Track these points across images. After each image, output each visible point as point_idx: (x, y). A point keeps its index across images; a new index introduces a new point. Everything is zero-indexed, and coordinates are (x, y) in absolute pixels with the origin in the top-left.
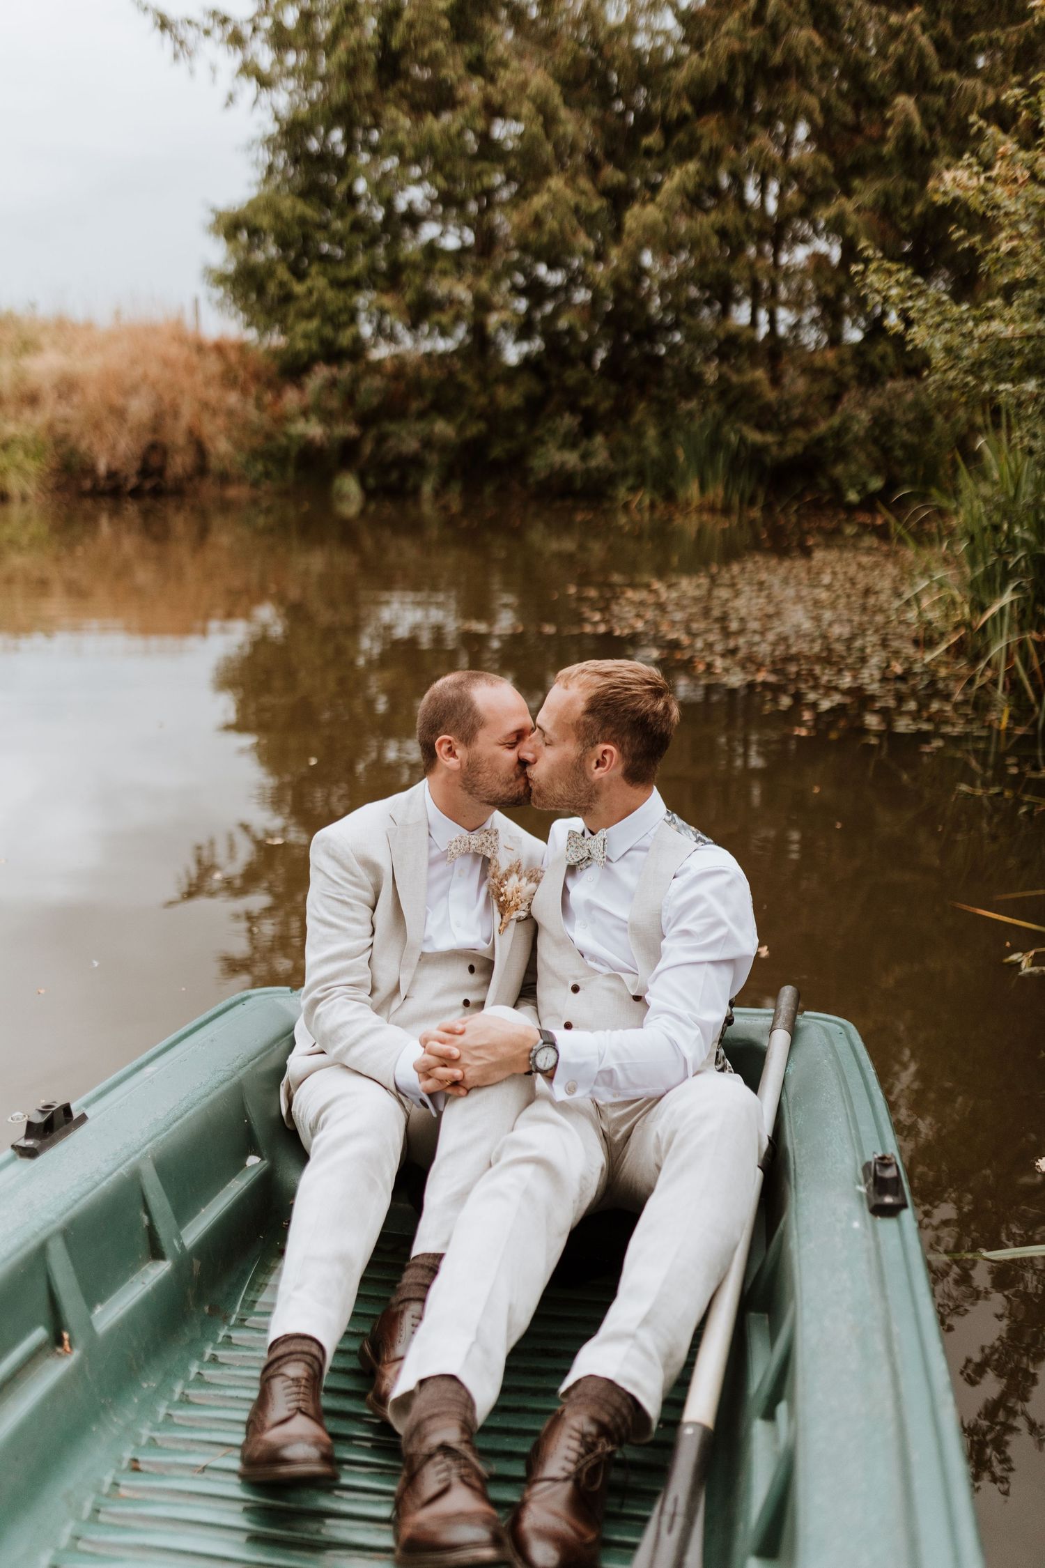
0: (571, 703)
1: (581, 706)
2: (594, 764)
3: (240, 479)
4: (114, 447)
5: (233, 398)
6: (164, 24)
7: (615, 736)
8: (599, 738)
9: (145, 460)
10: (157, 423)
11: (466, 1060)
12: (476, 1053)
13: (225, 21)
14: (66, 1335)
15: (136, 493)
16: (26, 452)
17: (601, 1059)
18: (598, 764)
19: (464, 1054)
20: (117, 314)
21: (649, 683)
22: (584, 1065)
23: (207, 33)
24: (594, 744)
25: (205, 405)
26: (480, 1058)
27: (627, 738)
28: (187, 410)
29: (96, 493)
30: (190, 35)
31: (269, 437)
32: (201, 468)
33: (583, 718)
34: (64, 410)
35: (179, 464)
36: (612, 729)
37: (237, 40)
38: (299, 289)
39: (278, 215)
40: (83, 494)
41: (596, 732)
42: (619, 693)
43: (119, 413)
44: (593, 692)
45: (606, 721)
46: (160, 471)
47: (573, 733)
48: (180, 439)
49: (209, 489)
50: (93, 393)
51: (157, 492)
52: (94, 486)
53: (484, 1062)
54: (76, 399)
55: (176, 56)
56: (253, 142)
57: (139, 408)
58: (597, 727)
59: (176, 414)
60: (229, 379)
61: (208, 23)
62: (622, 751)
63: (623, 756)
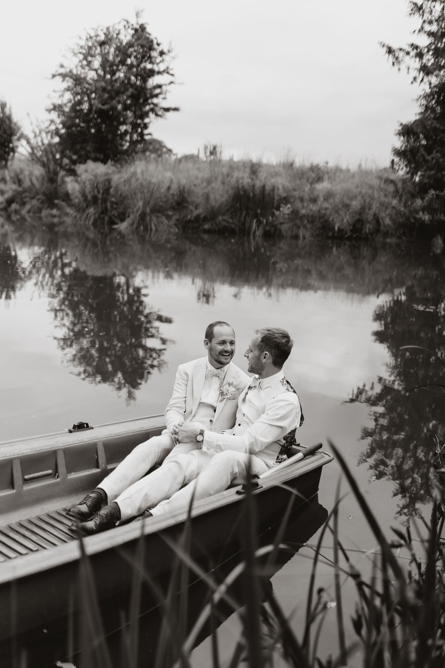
0: (257, 339)
1: (260, 340)
2: (263, 358)
3: (392, 235)
4: (343, 220)
5: (395, 202)
6: (390, 51)
7: (269, 349)
8: (264, 350)
9: (354, 225)
10: (363, 210)
11: (180, 433)
12: (182, 432)
13: (417, 47)
14: (57, 474)
15: (349, 239)
16: (308, 221)
17: (217, 441)
18: (265, 358)
19: (179, 432)
20: (360, 166)
21: (282, 334)
22: (212, 442)
23: (408, 53)
24: (263, 352)
25: (382, 204)
27: (273, 351)
28: (375, 206)
29: (333, 238)
30: (401, 54)
31: (408, 219)
32: (377, 230)
33: (260, 343)
34: (326, 205)
35: (368, 228)
36: (268, 347)
37: (420, 55)
38: (429, 158)
39: (425, 127)
40: (328, 238)
41: (264, 348)
42: (271, 336)
43: (347, 206)
44: (263, 335)
45: (267, 344)
46: (360, 230)
47: (257, 348)
48: (370, 218)
49: (379, 238)
50: (337, 199)
51: (358, 239)
52: (333, 234)
54: (331, 201)
55: (393, 64)
56: (420, 96)
57: (356, 204)
58: (264, 346)
59: (370, 208)
60: (397, 193)
61: (409, 49)
62: (271, 354)
63: (272, 356)
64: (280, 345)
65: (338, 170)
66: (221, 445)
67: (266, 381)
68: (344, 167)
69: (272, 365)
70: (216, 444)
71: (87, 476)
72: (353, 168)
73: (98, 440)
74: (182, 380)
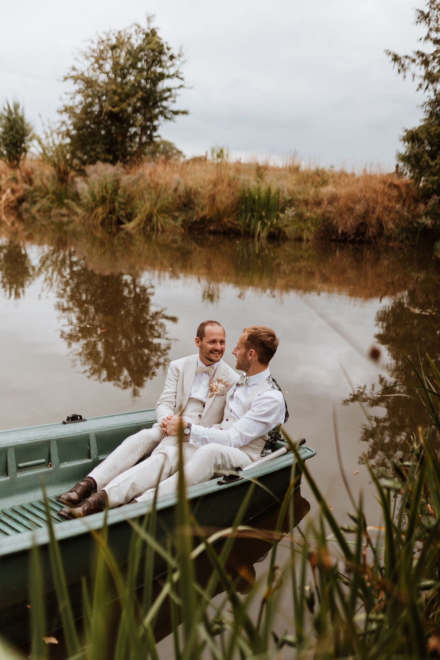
0: (244, 337)
1: (246, 338)
2: (249, 355)
3: (395, 239)
4: (346, 223)
5: (398, 207)
6: (396, 58)
7: (255, 347)
8: (250, 347)
9: (357, 229)
10: (366, 213)
11: (168, 426)
12: (171, 426)
13: (423, 55)
14: (50, 463)
15: (353, 242)
16: (312, 224)
17: (204, 434)
18: (251, 355)
19: (168, 425)
20: (365, 170)
21: (267, 333)
22: (198, 435)
23: (414, 61)
24: (249, 349)
25: (386, 208)
26: (171, 427)
27: (259, 348)
28: (379, 209)
29: (337, 241)
30: (407, 62)
31: (411, 223)
32: (381, 234)
33: (247, 341)
34: (330, 208)
35: (371, 231)
36: (254, 345)
37: (426, 63)
38: (432, 163)
39: (429, 133)
40: (332, 240)
41: (249, 346)
42: (257, 334)
43: (351, 210)
44: (250, 334)
45: (252, 342)
46: (364, 234)
47: (244, 346)
48: (374, 222)
49: (382, 242)
50: (342, 202)
51: (361, 242)
52: (337, 237)
53: (171, 428)
54: (336, 204)
55: (399, 71)
56: (425, 103)
57: (359, 208)
58: (250, 344)
59: (373, 213)
60: (400, 198)
61: (415, 57)
62: (257, 352)
63: (258, 354)
64: (265, 343)
65: (343, 174)
66: (207, 438)
67: (253, 379)
68: (349, 171)
69: (258, 362)
70: (202, 437)
71: (79, 466)
72: (359, 172)
73: (90, 432)
74: (172, 375)
